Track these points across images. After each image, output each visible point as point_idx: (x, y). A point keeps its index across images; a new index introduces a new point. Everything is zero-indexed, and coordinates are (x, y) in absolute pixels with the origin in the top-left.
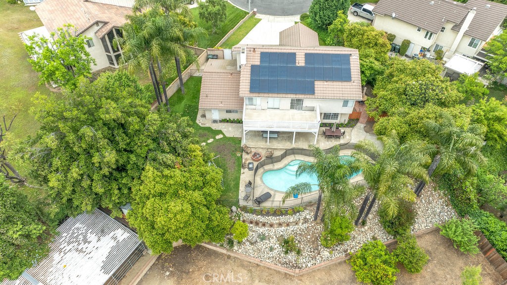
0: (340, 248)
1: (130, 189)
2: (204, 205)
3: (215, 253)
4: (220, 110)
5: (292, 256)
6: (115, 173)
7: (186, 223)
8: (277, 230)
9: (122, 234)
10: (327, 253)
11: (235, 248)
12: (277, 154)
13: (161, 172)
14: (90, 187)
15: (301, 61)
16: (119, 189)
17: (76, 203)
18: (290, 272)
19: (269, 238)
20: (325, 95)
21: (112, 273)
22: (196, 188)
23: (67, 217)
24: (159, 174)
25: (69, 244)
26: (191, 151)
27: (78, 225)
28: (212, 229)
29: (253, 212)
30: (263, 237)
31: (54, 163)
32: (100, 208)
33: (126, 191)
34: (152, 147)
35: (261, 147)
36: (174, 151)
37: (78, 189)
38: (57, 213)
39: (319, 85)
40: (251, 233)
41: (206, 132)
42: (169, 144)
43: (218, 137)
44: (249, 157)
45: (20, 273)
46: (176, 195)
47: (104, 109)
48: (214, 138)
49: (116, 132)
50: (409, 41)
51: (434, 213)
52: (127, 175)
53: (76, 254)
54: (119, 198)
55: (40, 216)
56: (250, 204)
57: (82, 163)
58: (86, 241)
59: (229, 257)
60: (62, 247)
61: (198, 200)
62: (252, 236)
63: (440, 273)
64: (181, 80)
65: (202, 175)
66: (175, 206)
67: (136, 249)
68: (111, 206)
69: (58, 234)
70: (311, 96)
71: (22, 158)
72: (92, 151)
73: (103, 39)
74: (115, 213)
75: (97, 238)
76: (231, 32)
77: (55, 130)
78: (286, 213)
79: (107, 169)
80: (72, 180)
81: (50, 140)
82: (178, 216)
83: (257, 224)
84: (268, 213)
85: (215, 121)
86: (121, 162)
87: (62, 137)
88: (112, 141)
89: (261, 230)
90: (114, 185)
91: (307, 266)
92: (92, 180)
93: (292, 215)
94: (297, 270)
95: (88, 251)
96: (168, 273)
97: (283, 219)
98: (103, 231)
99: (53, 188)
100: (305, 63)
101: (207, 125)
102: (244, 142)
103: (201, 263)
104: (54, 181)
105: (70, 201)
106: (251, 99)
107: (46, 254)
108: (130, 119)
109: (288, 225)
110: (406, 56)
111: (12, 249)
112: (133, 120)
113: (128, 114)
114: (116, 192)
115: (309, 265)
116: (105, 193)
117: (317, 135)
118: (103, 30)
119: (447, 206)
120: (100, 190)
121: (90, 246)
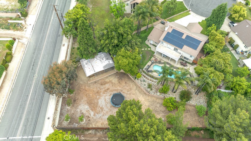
0: (164, 95)
1: (117, 51)
2: (132, 64)
3: (131, 78)
4: (153, 41)
5: (149, 90)
6: (116, 46)
7: (125, 65)
8: (149, 81)
9: (111, 62)
10: (159, 94)
11: (136, 80)
12: (162, 62)
13: (126, 51)
14: (109, 47)
15: (184, 37)
16: (115, 50)
17: (104, 49)
18: (146, 93)
19: (146, 82)
20: (185, 51)
21: (105, 69)
22: (132, 59)
23: (101, 52)
24: (125, 51)
25: (99, 58)
26: (136, 49)
27: (103, 55)
28: (132, 71)
29: (145, 73)
30: (144, 81)
31: (104, 38)
32: (109, 53)
33: (116, 52)
34: (126, 43)
35: (159, 57)
36: (131, 47)
37: (106, 46)
38: (99, 50)
39: (185, 47)
40: (142, 78)
41: (146, 46)
42: (131, 45)
43: (149, 49)
44: (154, 59)
45: (88, 59)
46: (126, 58)
47: (120, 29)
48: (147, 49)
49: (120, 36)
50: (239, 46)
51: (199, 102)
52: (118, 48)
53: (99, 61)
54: (114, 52)
55: (96, 48)
56: (145, 71)
57: (109, 40)
58: (103, 59)
59: (134, 81)
60: (97, 58)
61: (131, 62)
62: (142, 79)
63: (188, 117)
64: (148, 27)
65: (136, 56)
66: (125, 60)
67: (113, 67)
68: (111, 54)
69: (98, 54)
70: (180, 49)
71: (98, 33)
72: (113, 38)
73: (132, 5)
74: (112, 56)
75: (105, 60)
76: (176, 15)
77: (107, 29)
78: (154, 78)
79: (114, 44)
80: (106, 43)
81: (105, 32)
82: (124, 63)
83: (145, 77)
84: (149, 76)
85: (151, 44)
86: (118, 44)
87: (108, 32)
88: (118, 38)
89: (145, 79)
90: (114, 49)
91: (151, 94)
92: (110, 45)
93: (155, 79)
94: (148, 93)
95: (102, 62)
96: (117, 77)
97: (152, 79)
98: (107, 59)
99: (101, 43)
100: (185, 38)
101: (148, 44)
102: (155, 54)
103: (126, 79)
104: (102, 42)
105: (103, 48)
106: (162, 42)
107: (94, 58)
108: (125, 34)
109: (152, 81)
110: (236, 51)
111: (88, 52)
112: (125, 35)
113: (125, 33)
114: (114, 51)
115: (152, 94)
116: (111, 50)
117: (177, 62)
118: (133, 2)
119: (205, 102)
120: (111, 49)
121: (103, 61)
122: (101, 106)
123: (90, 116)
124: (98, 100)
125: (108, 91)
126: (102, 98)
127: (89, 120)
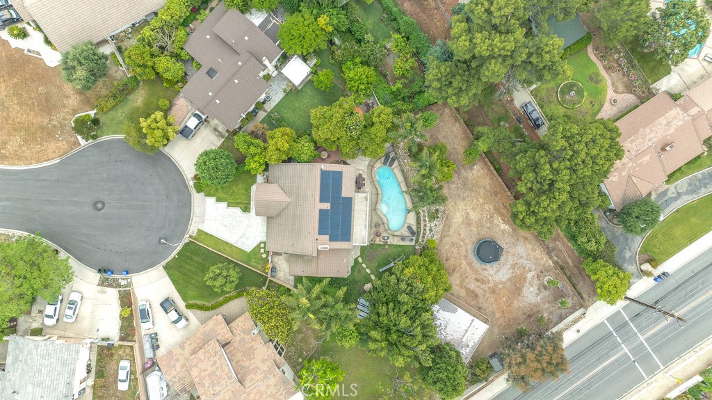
5: (439, 215)
8: (427, 223)
9: (436, 308)
15: (327, 206)
18: (446, 216)
19: (431, 227)
25: (443, 332)
29: (418, 236)
30: (431, 230)
39: (344, 194)
41: (356, 270)
43: (361, 261)
44: (378, 240)
53: (447, 329)
56: (414, 238)
58: (440, 326)
60: (443, 337)
62: (430, 236)
75: (438, 320)
78: (419, 217)
83: (424, 234)
84: (419, 228)
89: (427, 232)
95: (445, 323)
97: (422, 219)
98: (434, 318)
100: (327, 203)
101: (350, 270)
107: (448, 344)
109: (425, 216)
122: (511, 271)
123: (536, 276)
124: (505, 283)
125: (480, 277)
126: (497, 278)
127: (542, 272)
